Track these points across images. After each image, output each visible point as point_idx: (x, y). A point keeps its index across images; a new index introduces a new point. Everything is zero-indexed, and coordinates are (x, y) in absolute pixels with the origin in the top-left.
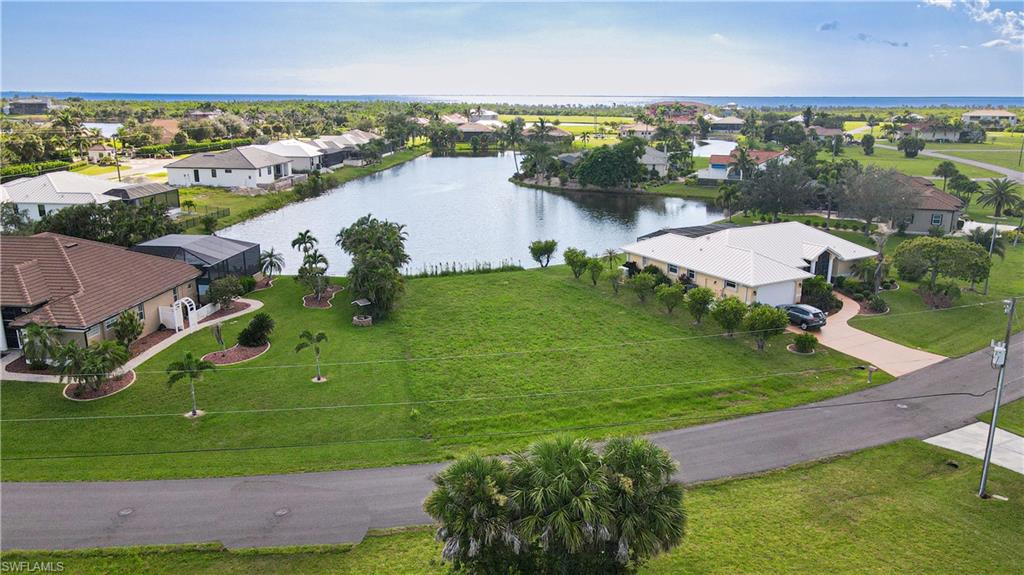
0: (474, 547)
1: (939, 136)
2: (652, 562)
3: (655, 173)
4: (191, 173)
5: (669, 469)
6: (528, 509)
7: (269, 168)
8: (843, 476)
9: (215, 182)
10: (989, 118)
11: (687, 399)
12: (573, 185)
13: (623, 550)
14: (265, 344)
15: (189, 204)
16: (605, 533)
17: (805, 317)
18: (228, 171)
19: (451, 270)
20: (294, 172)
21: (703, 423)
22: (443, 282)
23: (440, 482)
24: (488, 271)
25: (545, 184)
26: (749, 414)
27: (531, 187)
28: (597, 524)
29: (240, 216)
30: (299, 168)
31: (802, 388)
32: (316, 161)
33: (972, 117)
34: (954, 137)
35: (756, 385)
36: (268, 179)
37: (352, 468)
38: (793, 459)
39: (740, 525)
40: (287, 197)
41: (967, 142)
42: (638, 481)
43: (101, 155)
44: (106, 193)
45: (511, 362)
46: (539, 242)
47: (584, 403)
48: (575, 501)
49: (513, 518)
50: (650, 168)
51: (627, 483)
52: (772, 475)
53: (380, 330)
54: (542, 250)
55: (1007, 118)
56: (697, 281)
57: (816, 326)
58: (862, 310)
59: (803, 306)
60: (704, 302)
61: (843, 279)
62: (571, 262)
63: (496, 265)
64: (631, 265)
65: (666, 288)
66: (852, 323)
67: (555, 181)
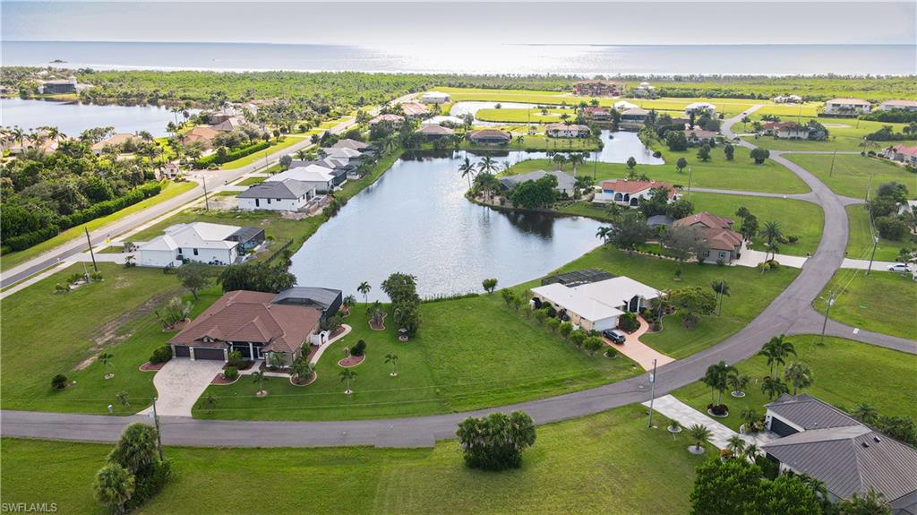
0: (471, 445)
1: (793, 134)
2: (526, 449)
3: (565, 195)
4: (254, 200)
5: (531, 421)
6: (488, 434)
8: (604, 418)
9: (270, 207)
10: (848, 106)
11: (552, 383)
12: (509, 205)
13: (516, 446)
14: (363, 354)
15: (270, 238)
16: (510, 441)
17: (616, 338)
18: (279, 200)
20: (318, 193)
22: (436, 307)
23: (461, 426)
25: (490, 203)
26: (577, 391)
27: (480, 204)
28: (508, 439)
30: (320, 189)
31: (603, 377)
32: (331, 183)
33: (834, 105)
34: (804, 135)
35: (584, 376)
36: (302, 203)
37: (419, 416)
38: (588, 412)
39: (561, 438)
40: (319, 219)
41: (814, 139)
42: (521, 426)
43: (172, 171)
44: (225, 240)
45: (476, 364)
46: (488, 280)
47: (508, 386)
48: (502, 432)
49: (483, 436)
50: (562, 192)
51: (517, 426)
52: (578, 418)
53: (413, 344)
54: (489, 285)
55: (862, 106)
56: (568, 313)
57: (620, 342)
58: (650, 328)
59: (616, 332)
60: (568, 330)
61: (645, 309)
62: (504, 296)
63: (464, 294)
64: (537, 300)
65: (551, 320)
66: (641, 339)
67: (497, 200)
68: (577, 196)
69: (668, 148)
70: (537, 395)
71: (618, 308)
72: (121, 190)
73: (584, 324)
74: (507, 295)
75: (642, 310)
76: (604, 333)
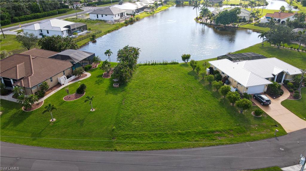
3: (244, 19)
4: (96, 15)
7: (118, 14)
9: (102, 19)
11: (204, 133)
14: (84, 93)
15: (90, 29)
17: (263, 101)
18: (106, 15)
19: (155, 63)
20: (127, 14)
21: (204, 146)
24: (166, 64)
25: (205, 22)
26: (223, 144)
27: (200, 23)
29: (104, 33)
30: (129, 13)
32: (135, 11)
35: (232, 130)
36: (118, 18)
40: (122, 25)
43: (77, 6)
44: (64, 27)
46: (185, 55)
54: (186, 58)
56: (230, 80)
57: (266, 104)
58: (291, 96)
59: (264, 96)
60: (226, 91)
61: (288, 81)
62: (191, 65)
63: (169, 62)
64: (211, 69)
65: (216, 83)
66: (283, 103)
67: (209, 21)
68: (250, 21)
69: (302, 5)
70: (187, 143)
71: (267, 79)
72: (46, 9)
73: (239, 88)
74: (193, 64)
75: (286, 82)
76: (254, 96)
